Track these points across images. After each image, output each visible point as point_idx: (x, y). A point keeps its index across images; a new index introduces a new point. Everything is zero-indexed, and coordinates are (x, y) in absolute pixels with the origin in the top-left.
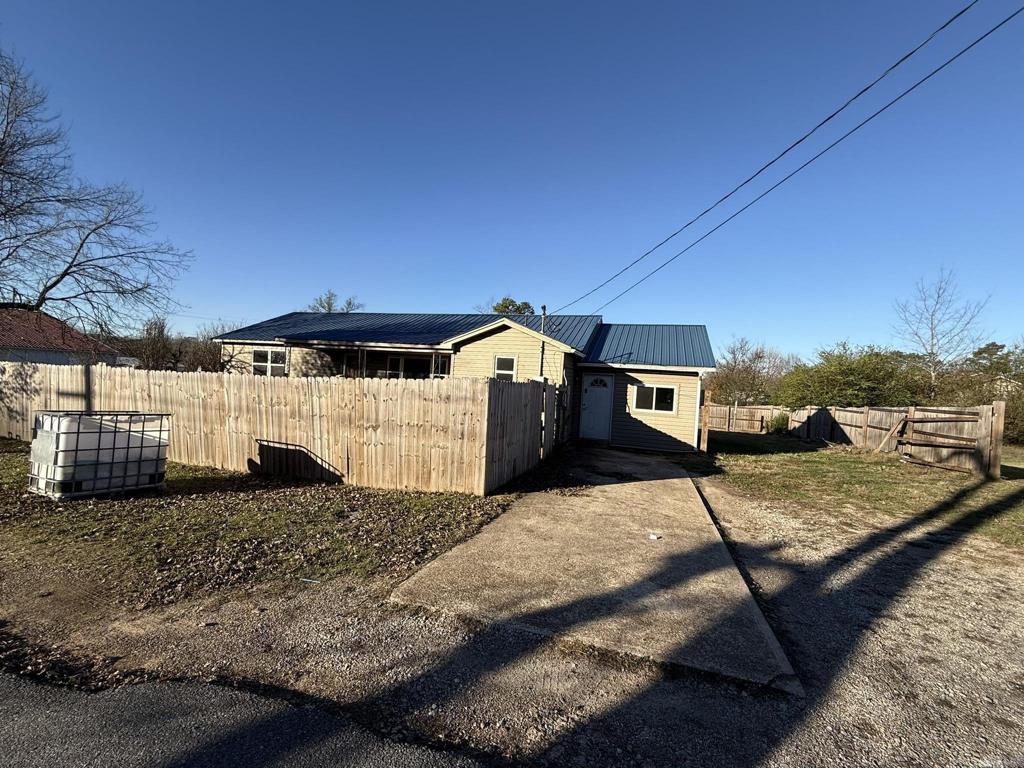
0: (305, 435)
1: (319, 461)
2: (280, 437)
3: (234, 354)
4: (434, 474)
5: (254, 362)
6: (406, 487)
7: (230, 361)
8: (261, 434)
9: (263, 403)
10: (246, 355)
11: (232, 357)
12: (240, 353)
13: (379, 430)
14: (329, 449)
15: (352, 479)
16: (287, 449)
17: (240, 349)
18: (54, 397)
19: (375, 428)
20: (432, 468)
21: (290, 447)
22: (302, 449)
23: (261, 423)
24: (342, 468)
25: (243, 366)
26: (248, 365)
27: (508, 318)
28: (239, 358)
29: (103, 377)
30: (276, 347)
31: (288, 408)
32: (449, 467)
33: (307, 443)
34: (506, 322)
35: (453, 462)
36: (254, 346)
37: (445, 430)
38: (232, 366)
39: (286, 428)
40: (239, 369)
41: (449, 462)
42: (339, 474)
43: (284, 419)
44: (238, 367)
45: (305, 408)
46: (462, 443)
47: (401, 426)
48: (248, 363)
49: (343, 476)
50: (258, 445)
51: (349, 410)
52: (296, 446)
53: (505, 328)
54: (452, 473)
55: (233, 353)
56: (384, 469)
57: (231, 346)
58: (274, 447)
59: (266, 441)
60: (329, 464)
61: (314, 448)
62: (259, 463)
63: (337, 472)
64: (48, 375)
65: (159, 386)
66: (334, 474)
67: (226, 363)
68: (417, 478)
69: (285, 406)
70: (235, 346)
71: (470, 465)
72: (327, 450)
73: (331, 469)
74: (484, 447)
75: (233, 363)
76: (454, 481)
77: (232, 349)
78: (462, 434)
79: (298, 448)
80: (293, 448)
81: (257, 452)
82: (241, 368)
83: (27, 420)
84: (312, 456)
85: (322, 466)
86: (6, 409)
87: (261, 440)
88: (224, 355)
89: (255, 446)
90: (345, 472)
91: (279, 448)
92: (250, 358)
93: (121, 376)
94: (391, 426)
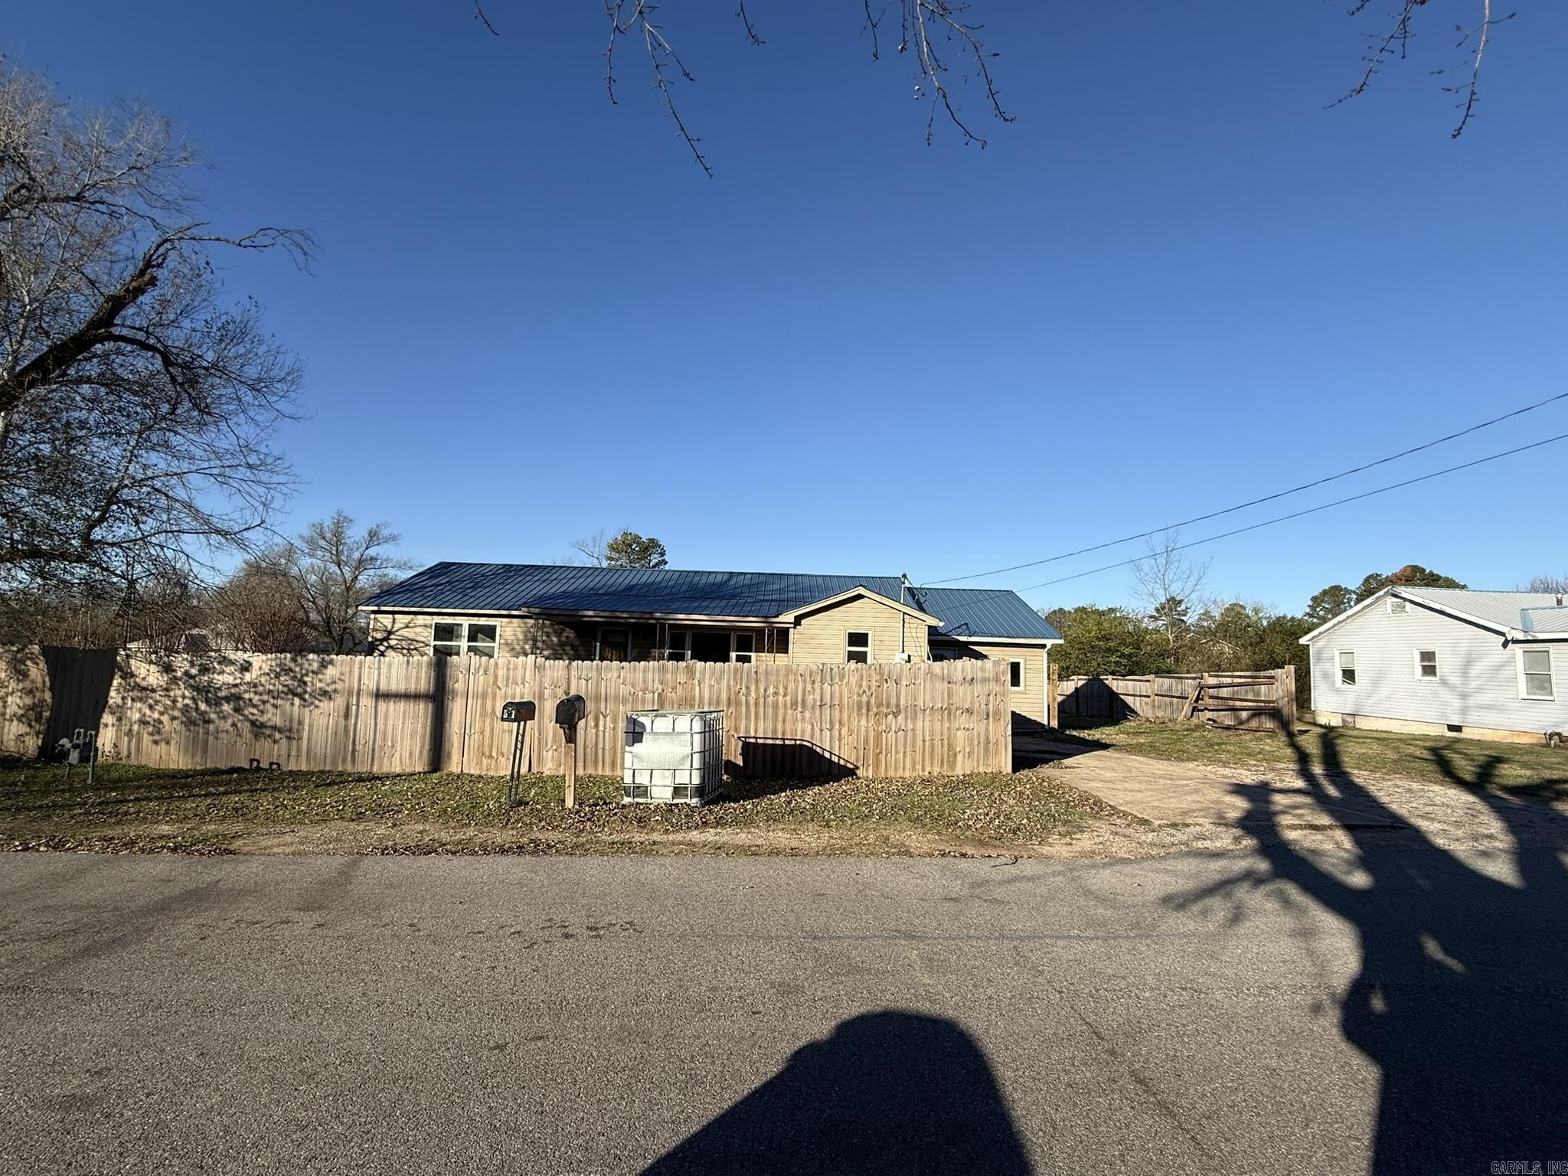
0: (810, 727)
1: (827, 755)
2: (775, 731)
3: (395, 629)
4: (960, 757)
5: (435, 640)
6: (930, 773)
7: (386, 639)
8: (747, 730)
9: (753, 694)
10: (419, 630)
11: (390, 633)
12: (407, 627)
13: (900, 717)
14: (840, 741)
15: (867, 771)
16: (784, 745)
17: (406, 621)
18: (367, 702)
19: (896, 715)
20: (958, 750)
21: (787, 742)
22: (805, 743)
23: (748, 717)
24: (857, 760)
25: (412, 647)
26: (422, 645)
27: (865, 587)
28: (406, 634)
29: (472, 671)
30: (476, 618)
31: (788, 698)
32: (976, 747)
33: (812, 736)
34: (862, 591)
35: (979, 743)
36: (434, 617)
37: (969, 711)
38: (390, 647)
39: (784, 721)
40: (405, 651)
41: (976, 742)
42: (851, 766)
43: (781, 710)
44: (404, 648)
45: (811, 697)
46: (988, 724)
47: (925, 710)
48: (422, 642)
49: (857, 768)
50: (740, 743)
51: (868, 697)
52: (795, 740)
53: (860, 597)
54: (979, 753)
55: (393, 627)
56: (904, 756)
57: (390, 616)
58: (765, 745)
59: (754, 737)
60: (839, 757)
61: (821, 741)
62: (741, 764)
63: (849, 765)
64: (356, 671)
65: (587, 681)
66: (845, 767)
67: (378, 643)
68: (942, 763)
69: (785, 695)
70: (396, 616)
71: (996, 744)
72: (837, 742)
73: (842, 762)
74: (1010, 726)
75: (393, 643)
76: (981, 762)
77: (391, 620)
78: (988, 715)
79: (798, 742)
80: (793, 742)
81: (739, 750)
82: (408, 650)
83: (300, 739)
84: (818, 750)
85: (830, 760)
86: (248, 724)
87: (745, 738)
88: (374, 630)
89: (736, 745)
90: (859, 764)
91: (772, 745)
92: (428, 635)
93: (508, 669)
94: (914, 711)
